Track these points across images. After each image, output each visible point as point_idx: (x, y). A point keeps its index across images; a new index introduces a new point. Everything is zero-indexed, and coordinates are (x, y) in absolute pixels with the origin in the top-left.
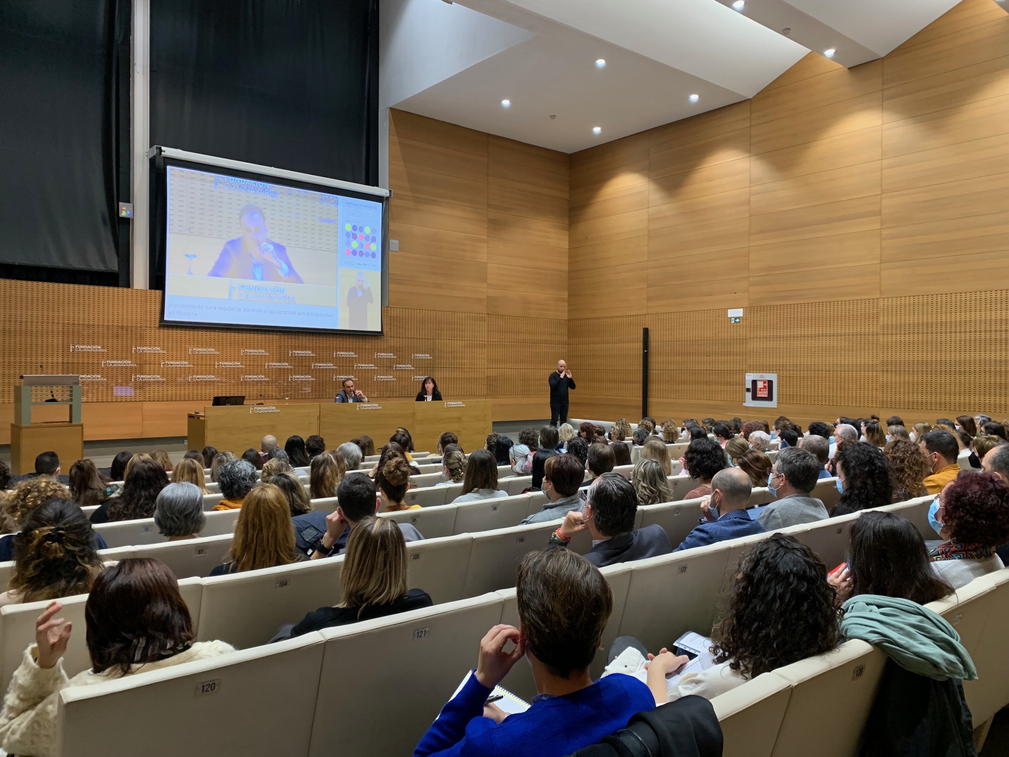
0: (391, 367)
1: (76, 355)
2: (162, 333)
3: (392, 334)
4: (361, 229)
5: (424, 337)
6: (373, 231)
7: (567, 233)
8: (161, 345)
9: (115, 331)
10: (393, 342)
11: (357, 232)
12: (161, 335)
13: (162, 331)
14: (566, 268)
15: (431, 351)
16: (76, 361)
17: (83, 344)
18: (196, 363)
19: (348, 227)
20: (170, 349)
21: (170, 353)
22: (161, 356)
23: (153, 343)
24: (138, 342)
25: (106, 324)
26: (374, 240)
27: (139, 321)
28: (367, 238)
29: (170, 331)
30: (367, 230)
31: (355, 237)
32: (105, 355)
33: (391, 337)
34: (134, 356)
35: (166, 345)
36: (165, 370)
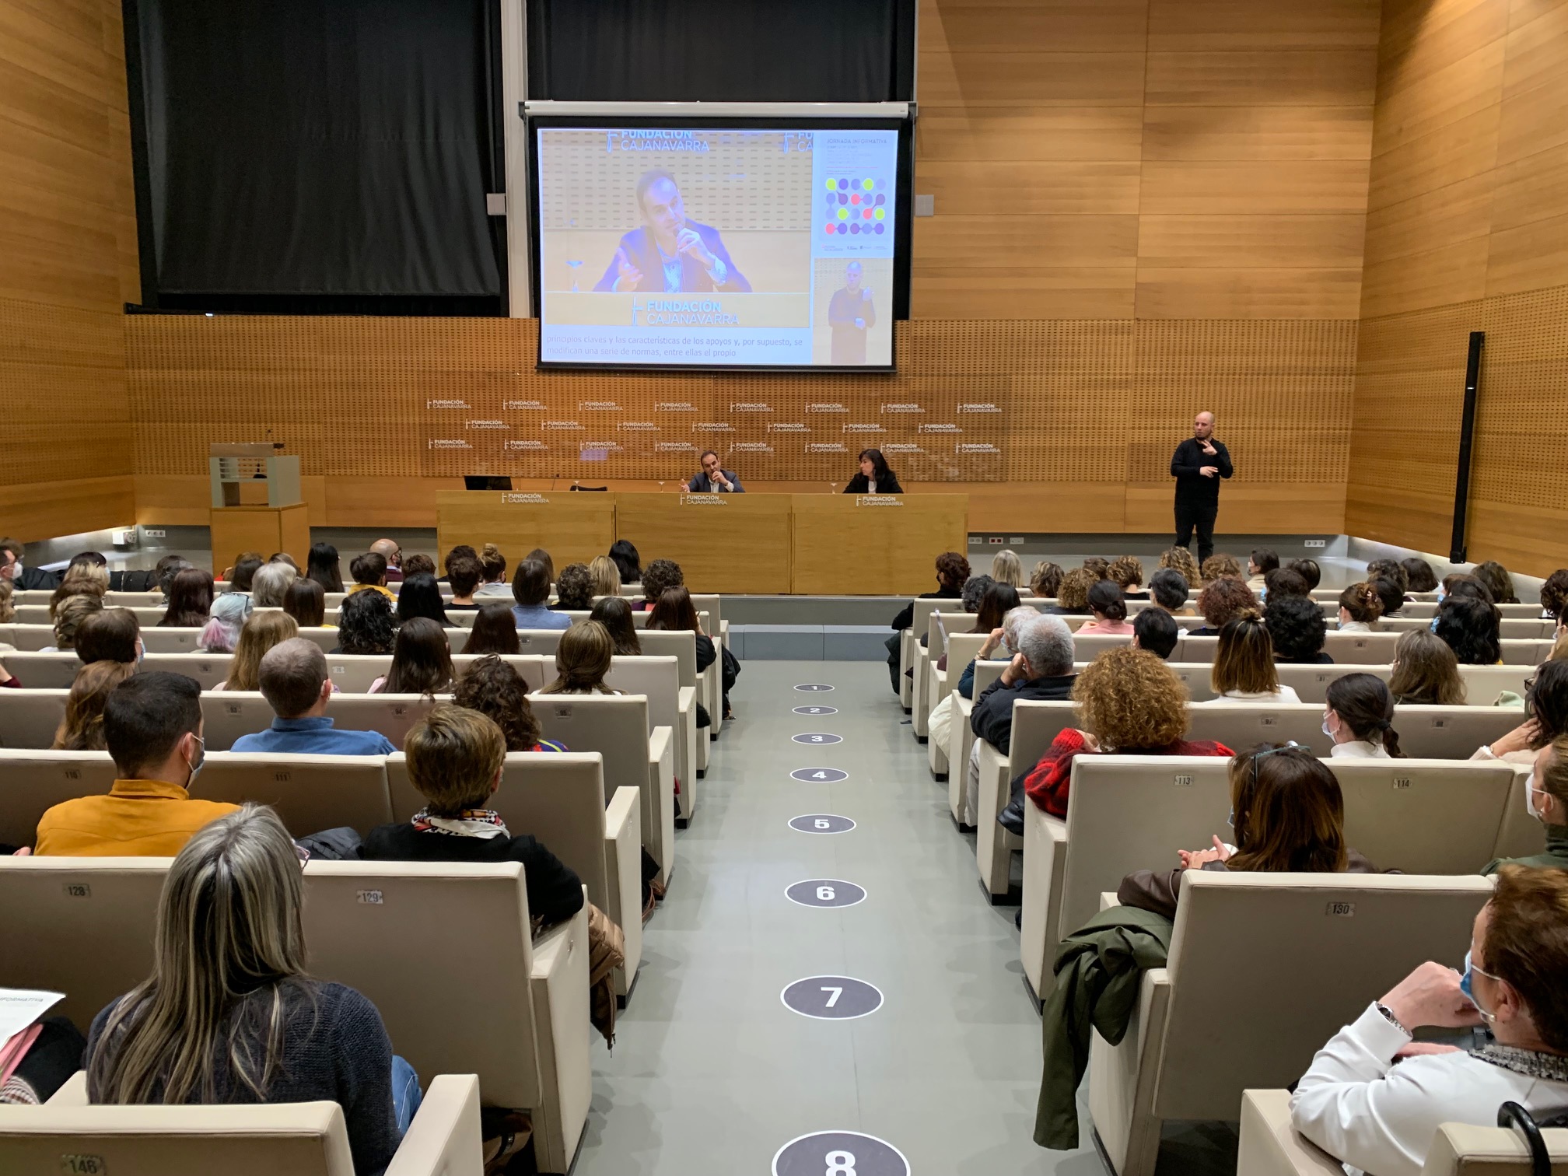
0: (915, 429)
1: (435, 413)
2: (541, 381)
3: (918, 370)
4: (856, 184)
5: (984, 372)
6: (880, 184)
7: (1369, 125)
8: (542, 397)
9: (481, 380)
10: (918, 385)
11: (849, 192)
12: (541, 383)
13: (541, 377)
14: (1362, 204)
15: (1002, 397)
16: (435, 422)
17: (443, 399)
18: (590, 423)
19: (832, 185)
20: (554, 403)
21: (554, 409)
22: (542, 414)
23: (530, 395)
24: (511, 394)
25: (469, 369)
26: (881, 200)
27: (511, 364)
28: (868, 198)
29: (553, 377)
30: (868, 185)
31: (843, 200)
32: (470, 413)
33: (915, 375)
34: (506, 414)
35: (548, 397)
36: (548, 434)
